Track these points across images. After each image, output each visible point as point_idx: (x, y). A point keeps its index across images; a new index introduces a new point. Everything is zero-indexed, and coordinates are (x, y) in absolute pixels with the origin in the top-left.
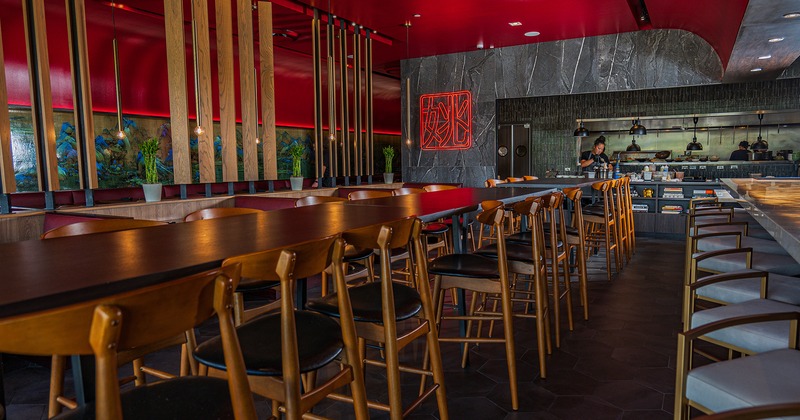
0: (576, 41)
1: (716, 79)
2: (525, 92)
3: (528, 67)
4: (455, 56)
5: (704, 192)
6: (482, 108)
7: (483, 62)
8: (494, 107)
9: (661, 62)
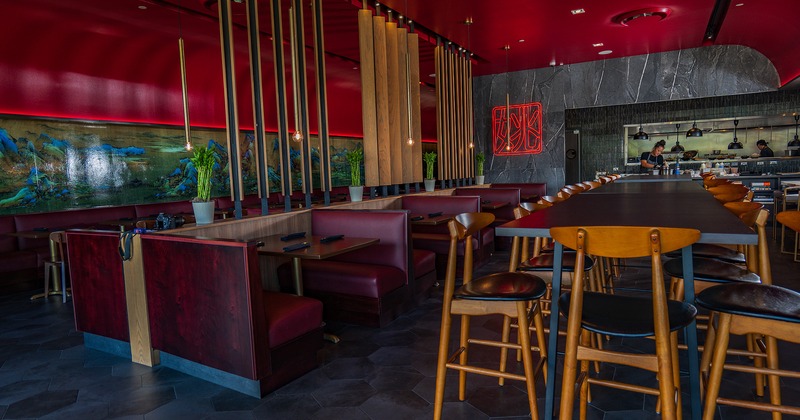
0: (641, 57)
1: (773, 87)
2: (592, 102)
3: (596, 80)
4: (526, 74)
5: (762, 184)
6: (551, 118)
7: (552, 77)
8: (563, 117)
9: (721, 73)
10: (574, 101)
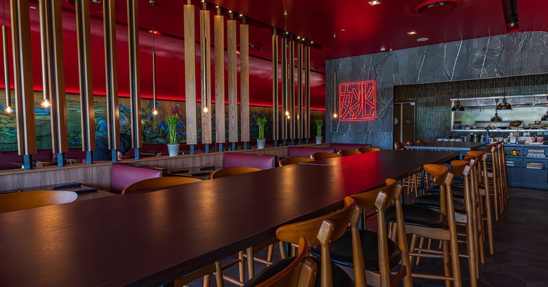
0: (455, 43)
2: (416, 80)
3: (419, 62)
4: (364, 57)
6: (383, 92)
7: (385, 60)
8: (392, 91)
9: (525, 56)
10: (402, 79)
